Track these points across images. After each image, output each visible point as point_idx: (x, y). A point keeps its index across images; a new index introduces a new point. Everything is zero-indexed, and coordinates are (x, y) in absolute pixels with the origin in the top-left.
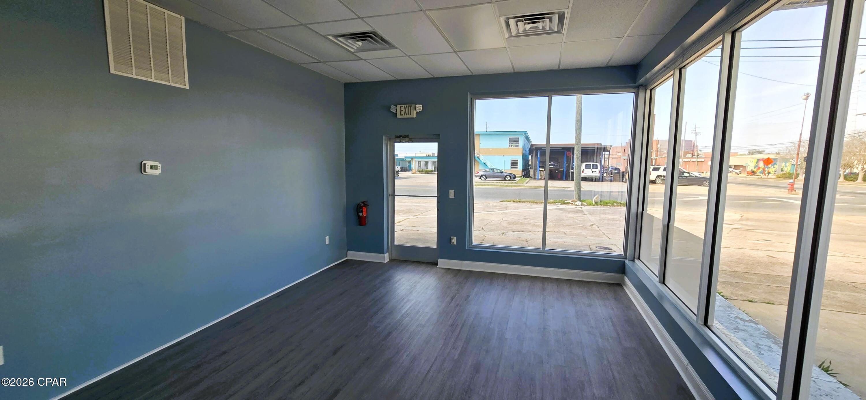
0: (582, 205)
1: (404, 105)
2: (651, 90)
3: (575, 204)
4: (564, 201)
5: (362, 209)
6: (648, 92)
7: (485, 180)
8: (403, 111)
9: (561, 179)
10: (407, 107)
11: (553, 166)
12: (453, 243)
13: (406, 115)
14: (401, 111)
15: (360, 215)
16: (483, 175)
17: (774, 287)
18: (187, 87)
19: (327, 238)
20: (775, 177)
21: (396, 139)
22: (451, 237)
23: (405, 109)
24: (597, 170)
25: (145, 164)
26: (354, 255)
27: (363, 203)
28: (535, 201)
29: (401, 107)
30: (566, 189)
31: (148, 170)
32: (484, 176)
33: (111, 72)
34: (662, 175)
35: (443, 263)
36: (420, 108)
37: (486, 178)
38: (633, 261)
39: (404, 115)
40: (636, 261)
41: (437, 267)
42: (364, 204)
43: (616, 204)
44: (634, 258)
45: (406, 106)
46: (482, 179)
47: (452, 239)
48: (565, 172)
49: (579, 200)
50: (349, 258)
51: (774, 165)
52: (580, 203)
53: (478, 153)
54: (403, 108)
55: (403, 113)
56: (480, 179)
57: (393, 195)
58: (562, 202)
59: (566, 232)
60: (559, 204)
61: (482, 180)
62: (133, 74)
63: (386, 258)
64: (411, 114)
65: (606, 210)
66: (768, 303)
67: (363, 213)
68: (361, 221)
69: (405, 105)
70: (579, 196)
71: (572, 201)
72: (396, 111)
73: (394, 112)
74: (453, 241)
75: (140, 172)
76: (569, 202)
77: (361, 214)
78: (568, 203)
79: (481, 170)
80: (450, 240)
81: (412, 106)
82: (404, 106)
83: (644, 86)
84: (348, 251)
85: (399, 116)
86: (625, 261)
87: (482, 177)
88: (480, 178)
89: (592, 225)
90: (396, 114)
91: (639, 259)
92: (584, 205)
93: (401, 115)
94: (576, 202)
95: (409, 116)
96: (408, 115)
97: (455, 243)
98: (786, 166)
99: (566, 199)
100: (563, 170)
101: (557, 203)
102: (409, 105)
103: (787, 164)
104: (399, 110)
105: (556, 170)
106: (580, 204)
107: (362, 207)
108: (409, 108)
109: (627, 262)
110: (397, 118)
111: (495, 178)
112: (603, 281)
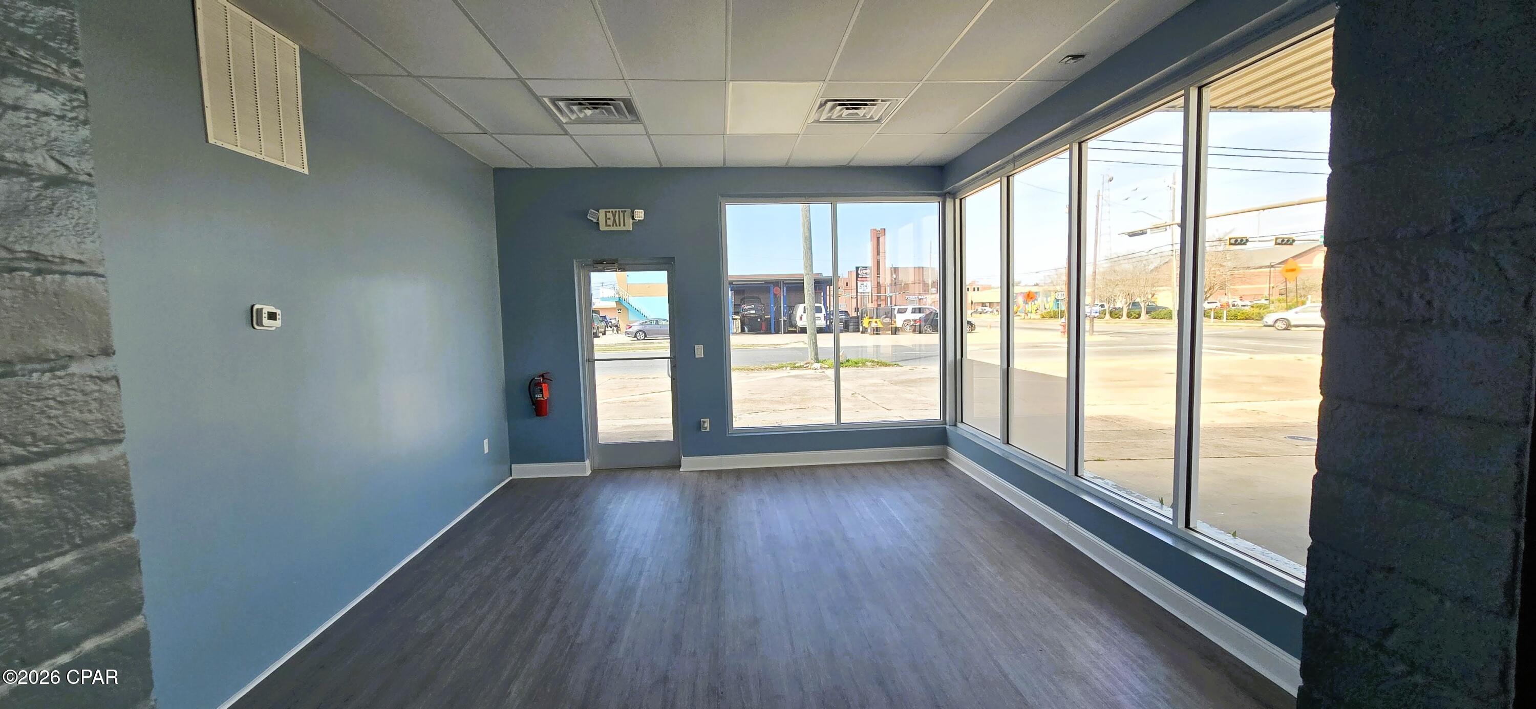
0: (821, 368)
1: (610, 210)
2: (961, 200)
3: (813, 367)
4: (795, 364)
5: (540, 388)
6: (958, 201)
7: (644, 339)
8: (609, 219)
9: (768, 332)
10: (617, 213)
11: (754, 312)
12: (706, 428)
13: (616, 226)
14: (607, 219)
15: (537, 398)
16: (641, 331)
17: (1097, 444)
18: (306, 171)
19: (486, 442)
20: (1039, 317)
21: (595, 265)
22: (702, 420)
23: (614, 216)
24: (822, 315)
25: (260, 311)
26: (525, 471)
27: (542, 376)
28: (751, 367)
29: (606, 212)
30: (783, 347)
31: (266, 321)
32: (641, 333)
33: (210, 141)
34: (911, 319)
35: (689, 464)
36: (640, 214)
37: (645, 336)
38: (955, 425)
39: (613, 226)
40: (959, 425)
41: (681, 470)
42: (544, 379)
43: (868, 363)
44: (956, 421)
45: (616, 211)
46: (639, 337)
47: (704, 422)
48: (773, 321)
49: (817, 361)
50: (515, 476)
51: (1034, 301)
52: (817, 365)
53: (626, 293)
54: (610, 215)
55: (610, 222)
56: (636, 339)
57: (591, 361)
58: (792, 366)
59: (825, 407)
60: (788, 368)
61: (638, 340)
62: (237, 146)
63: (585, 468)
64: (624, 225)
65: (858, 373)
66: (1099, 460)
67: (542, 394)
68: (539, 408)
69: (614, 210)
70: (816, 354)
71: (806, 363)
72: (598, 220)
73: (595, 220)
74: (706, 425)
75: (251, 325)
76: (802, 364)
77: (539, 396)
78: (800, 367)
79: (636, 322)
80: (699, 426)
81: (626, 211)
82: (612, 212)
83: (953, 195)
84: (513, 465)
85: (603, 227)
86: (945, 427)
87: (638, 335)
88: (635, 337)
89: (853, 394)
90: (598, 223)
91: (962, 422)
92: (825, 368)
93: (607, 225)
94: (812, 364)
95: (622, 228)
96: (620, 226)
97: (708, 430)
98: (1048, 302)
99: (796, 361)
100: (769, 317)
101: (785, 368)
102: (620, 210)
103: (1049, 299)
104: (604, 219)
105: (760, 317)
106: (819, 367)
107: (539, 384)
108: (621, 214)
109: (947, 427)
110: (599, 230)
111: (661, 334)
112: (923, 458)
